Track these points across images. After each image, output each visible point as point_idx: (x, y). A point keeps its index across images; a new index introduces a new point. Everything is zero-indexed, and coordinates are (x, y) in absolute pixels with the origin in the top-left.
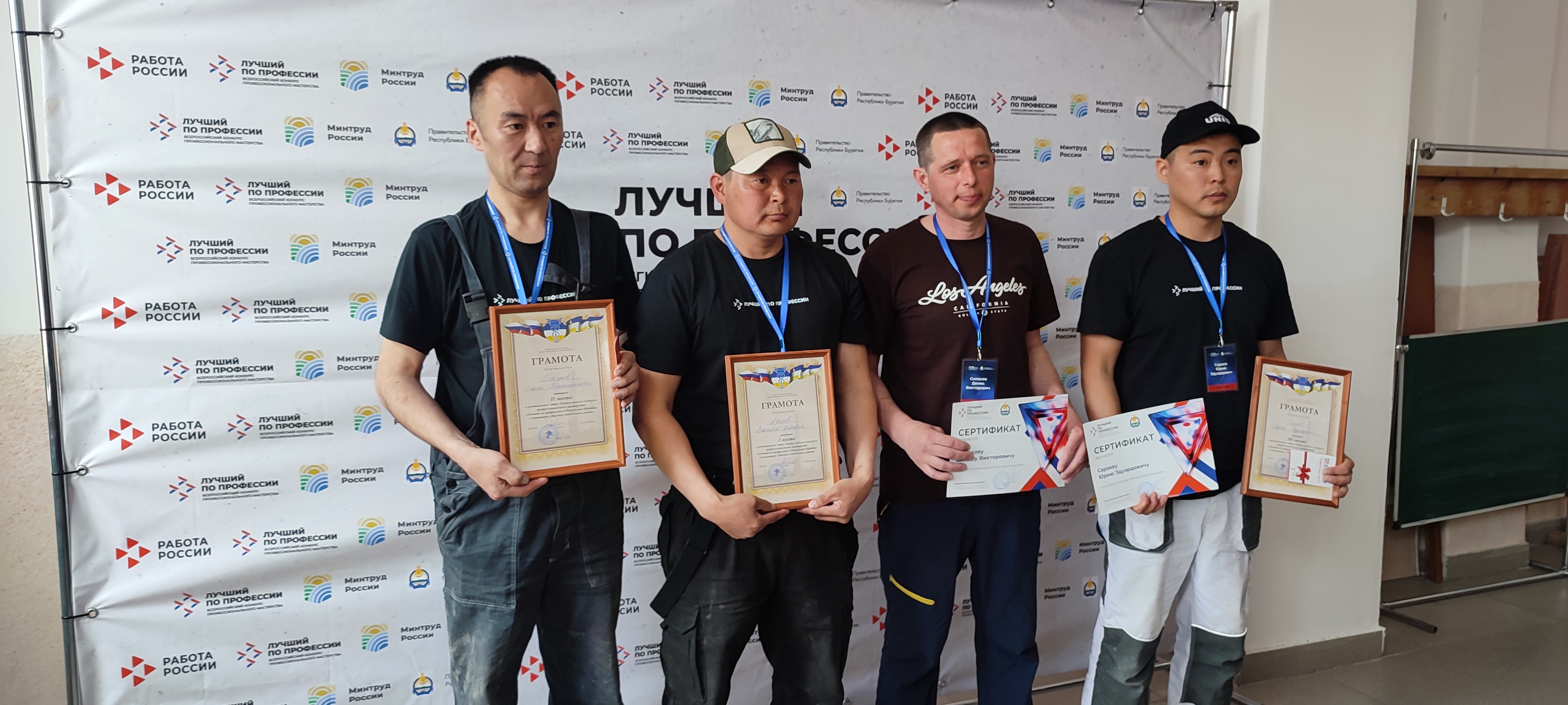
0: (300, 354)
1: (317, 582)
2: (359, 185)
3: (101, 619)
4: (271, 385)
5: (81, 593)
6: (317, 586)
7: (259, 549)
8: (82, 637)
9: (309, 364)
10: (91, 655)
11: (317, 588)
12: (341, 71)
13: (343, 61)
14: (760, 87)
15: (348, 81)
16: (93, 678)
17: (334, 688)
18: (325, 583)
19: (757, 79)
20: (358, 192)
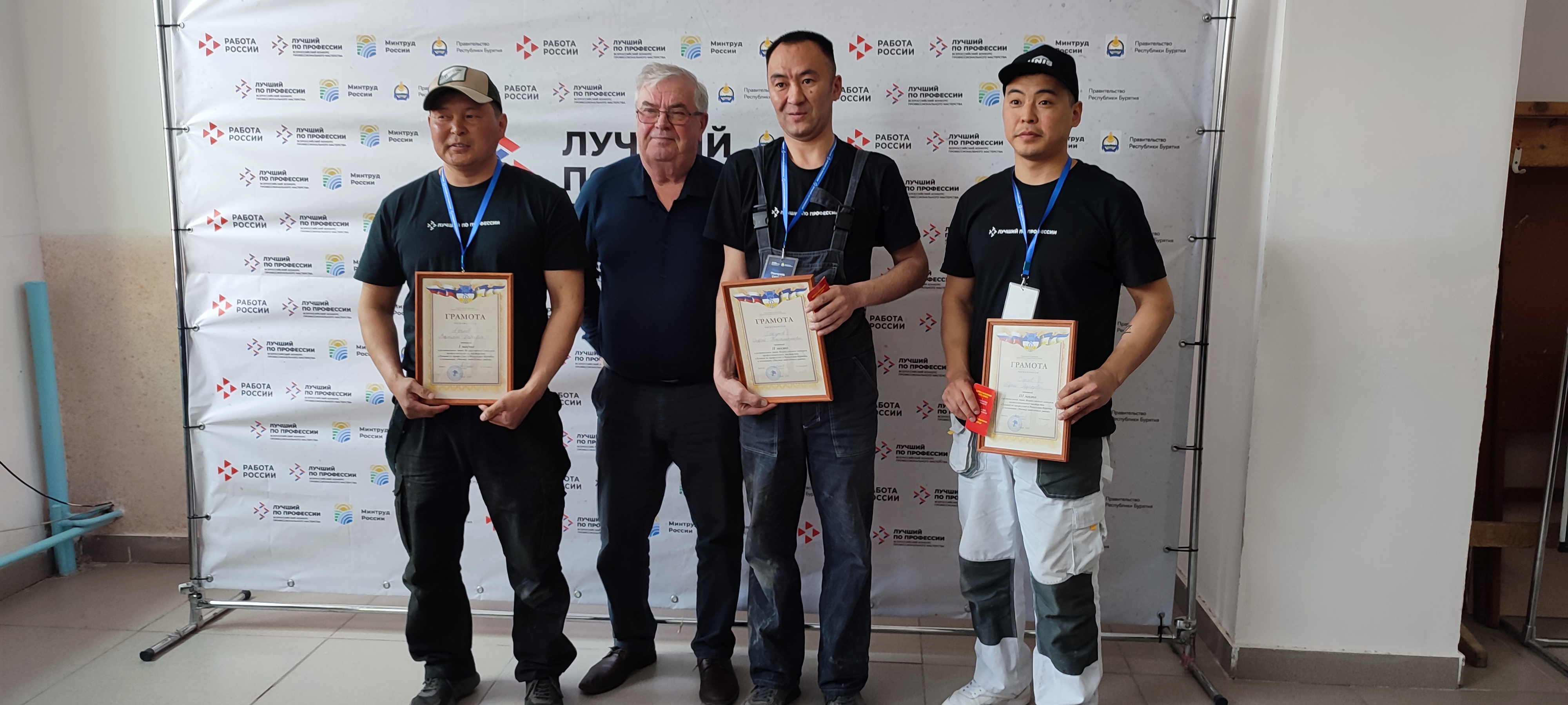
0: (329, 257)
1: (341, 427)
2: (370, 131)
3: (207, 431)
4: (311, 278)
5: (194, 412)
6: (341, 430)
7: (302, 396)
8: (195, 442)
9: (335, 265)
10: (201, 454)
11: (341, 431)
12: (358, 44)
13: (359, 36)
14: (691, 42)
15: (362, 52)
16: (202, 470)
17: (351, 506)
18: (347, 428)
19: (688, 35)
20: (369, 136)
